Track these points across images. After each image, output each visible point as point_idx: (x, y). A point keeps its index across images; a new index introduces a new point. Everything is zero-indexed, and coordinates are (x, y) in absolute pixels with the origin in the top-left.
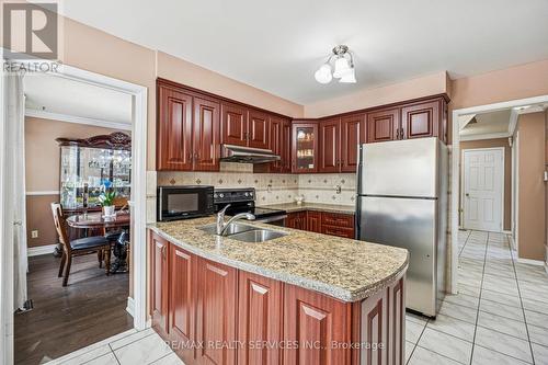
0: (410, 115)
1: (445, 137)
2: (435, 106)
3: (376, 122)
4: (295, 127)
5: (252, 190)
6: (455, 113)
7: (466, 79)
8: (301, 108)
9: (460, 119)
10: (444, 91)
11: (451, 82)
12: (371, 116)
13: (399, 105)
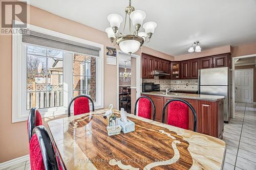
0: (216, 60)
1: (230, 66)
2: (226, 57)
3: (203, 62)
4: (172, 64)
5: (159, 85)
6: (233, 58)
7: (237, 47)
8: (173, 57)
9: (235, 60)
10: (230, 52)
11: (232, 48)
12: (201, 60)
13: (212, 57)
